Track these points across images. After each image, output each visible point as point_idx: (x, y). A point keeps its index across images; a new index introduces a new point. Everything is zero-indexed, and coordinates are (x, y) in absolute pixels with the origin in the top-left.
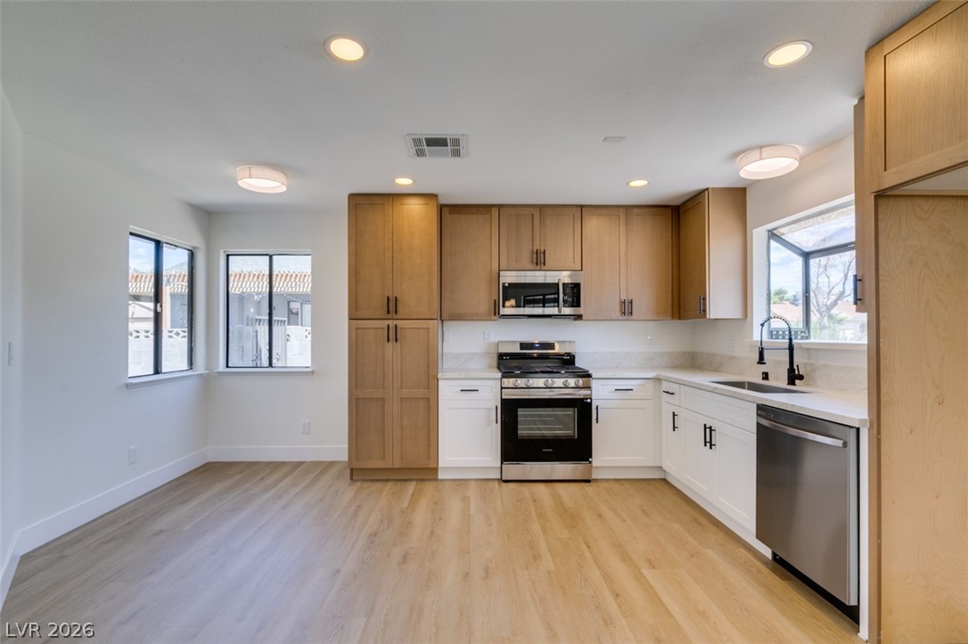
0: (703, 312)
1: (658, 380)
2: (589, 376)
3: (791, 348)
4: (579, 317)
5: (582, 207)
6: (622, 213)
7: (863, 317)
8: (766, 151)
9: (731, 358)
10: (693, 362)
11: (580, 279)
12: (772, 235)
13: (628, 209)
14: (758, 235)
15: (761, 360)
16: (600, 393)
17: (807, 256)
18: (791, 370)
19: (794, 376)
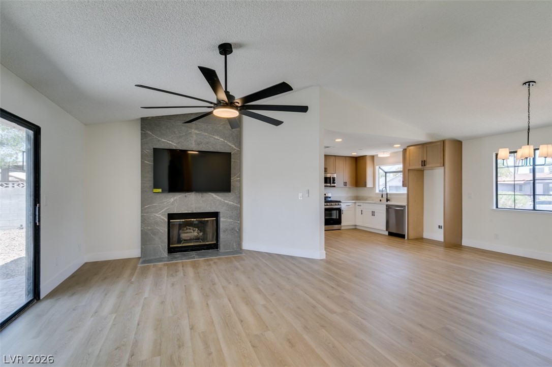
0: (365, 186)
1: (355, 203)
2: (340, 202)
3: (387, 194)
4: (334, 186)
5: (335, 156)
6: (344, 158)
7: (406, 188)
8: (385, 153)
9: (370, 197)
10: (357, 198)
11: (335, 176)
12: (380, 168)
13: (346, 157)
14: (377, 167)
15: (382, 197)
16: (343, 206)
17: (386, 173)
18: (387, 199)
19: (387, 200)
